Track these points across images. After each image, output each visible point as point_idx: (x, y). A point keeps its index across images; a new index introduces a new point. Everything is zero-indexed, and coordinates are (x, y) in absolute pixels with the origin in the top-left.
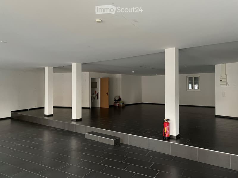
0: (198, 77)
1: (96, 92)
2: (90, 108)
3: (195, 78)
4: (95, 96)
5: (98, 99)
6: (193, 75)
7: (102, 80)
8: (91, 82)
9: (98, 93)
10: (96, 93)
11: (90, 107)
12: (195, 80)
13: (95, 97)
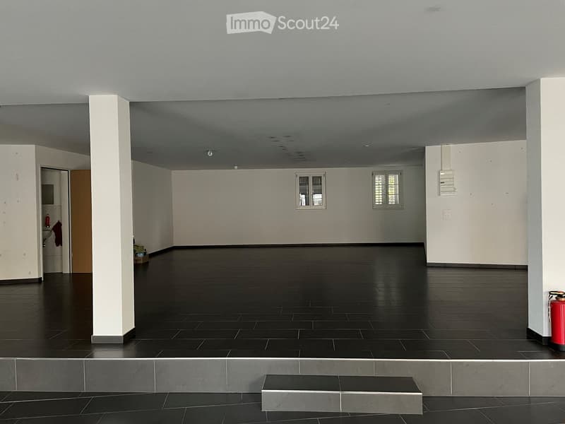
0: (321, 177)
1: (48, 219)
2: (41, 278)
3: (313, 177)
6: (310, 172)
9: (58, 224)
10: (47, 224)
12: (313, 184)
13: (45, 239)
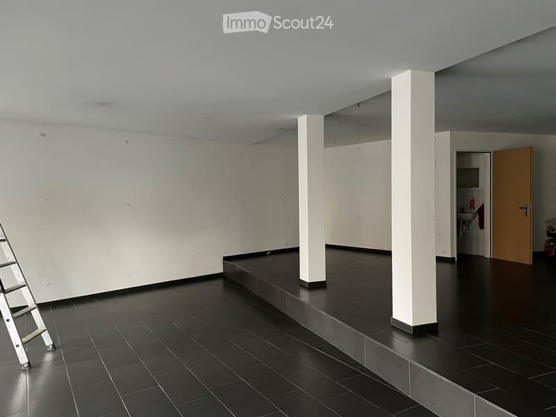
1: (472, 202)
2: (454, 258)
4: (469, 216)
5: (482, 226)
7: (499, 158)
8: (457, 170)
9: (482, 207)
10: (472, 206)
11: (455, 256)
13: (470, 221)
